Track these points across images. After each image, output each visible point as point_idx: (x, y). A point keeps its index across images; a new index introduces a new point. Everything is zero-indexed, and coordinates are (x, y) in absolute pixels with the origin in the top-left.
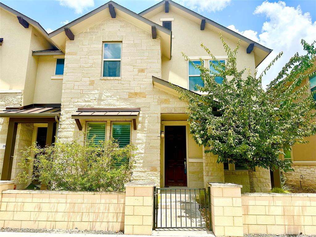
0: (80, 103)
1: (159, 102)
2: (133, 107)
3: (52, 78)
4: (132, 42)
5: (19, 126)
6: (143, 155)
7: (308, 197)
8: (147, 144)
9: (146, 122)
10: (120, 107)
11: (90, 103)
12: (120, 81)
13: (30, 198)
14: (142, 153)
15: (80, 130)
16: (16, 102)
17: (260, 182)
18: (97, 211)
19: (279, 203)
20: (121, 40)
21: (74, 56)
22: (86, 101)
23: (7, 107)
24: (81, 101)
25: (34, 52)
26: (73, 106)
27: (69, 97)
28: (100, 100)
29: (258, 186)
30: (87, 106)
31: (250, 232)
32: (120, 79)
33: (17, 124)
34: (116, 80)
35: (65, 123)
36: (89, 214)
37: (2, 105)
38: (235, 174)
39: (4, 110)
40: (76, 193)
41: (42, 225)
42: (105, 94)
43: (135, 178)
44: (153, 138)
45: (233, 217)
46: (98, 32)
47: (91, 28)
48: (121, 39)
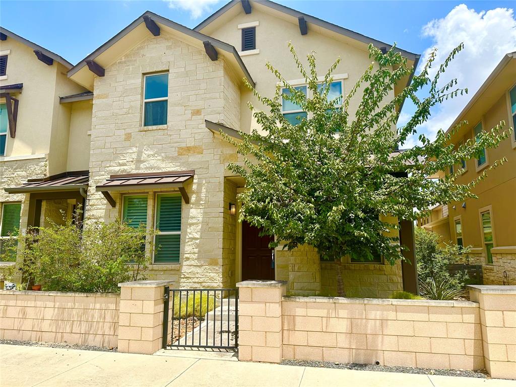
0: (112, 168)
1: (222, 159)
2: (184, 169)
3: (88, 134)
4: (183, 70)
5: (44, 204)
6: (198, 241)
7: (392, 304)
8: (204, 224)
9: (204, 190)
10: (167, 171)
11: (125, 167)
12: (166, 131)
13: (14, 300)
14: (197, 239)
15: (113, 207)
16: (39, 172)
17: (392, 281)
18: (90, 319)
19: (343, 313)
20: (168, 69)
21: (104, 100)
22: (120, 165)
23: (29, 178)
24: (114, 165)
25: (62, 98)
26: (104, 173)
27: (98, 160)
28: (139, 161)
29: (389, 288)
30: (122, 171)
31: (297, 357)
32: (166, 128)
33: (41, 202)
34: (160, 129)
35: (94, 198)
36: (80, 323)
37: (23, 177)
38: (350, 269)
39: (25, 182)
40: (65, 295)
41: (26, 336)
42: (146, 153)
43: (187, 276)
44: (213, 215)
45: (266, 332)
46: (135, 60)
47: (127, 56)
48: (167, 67)
